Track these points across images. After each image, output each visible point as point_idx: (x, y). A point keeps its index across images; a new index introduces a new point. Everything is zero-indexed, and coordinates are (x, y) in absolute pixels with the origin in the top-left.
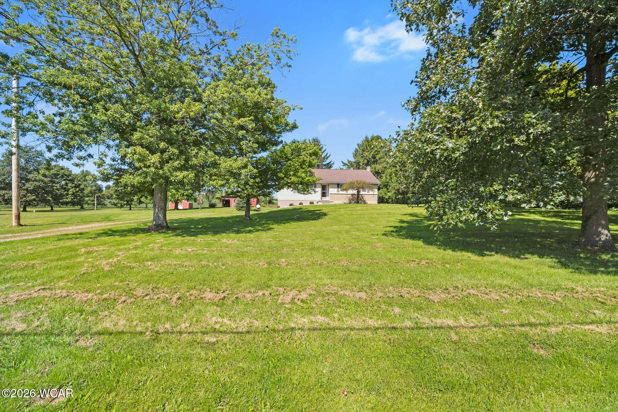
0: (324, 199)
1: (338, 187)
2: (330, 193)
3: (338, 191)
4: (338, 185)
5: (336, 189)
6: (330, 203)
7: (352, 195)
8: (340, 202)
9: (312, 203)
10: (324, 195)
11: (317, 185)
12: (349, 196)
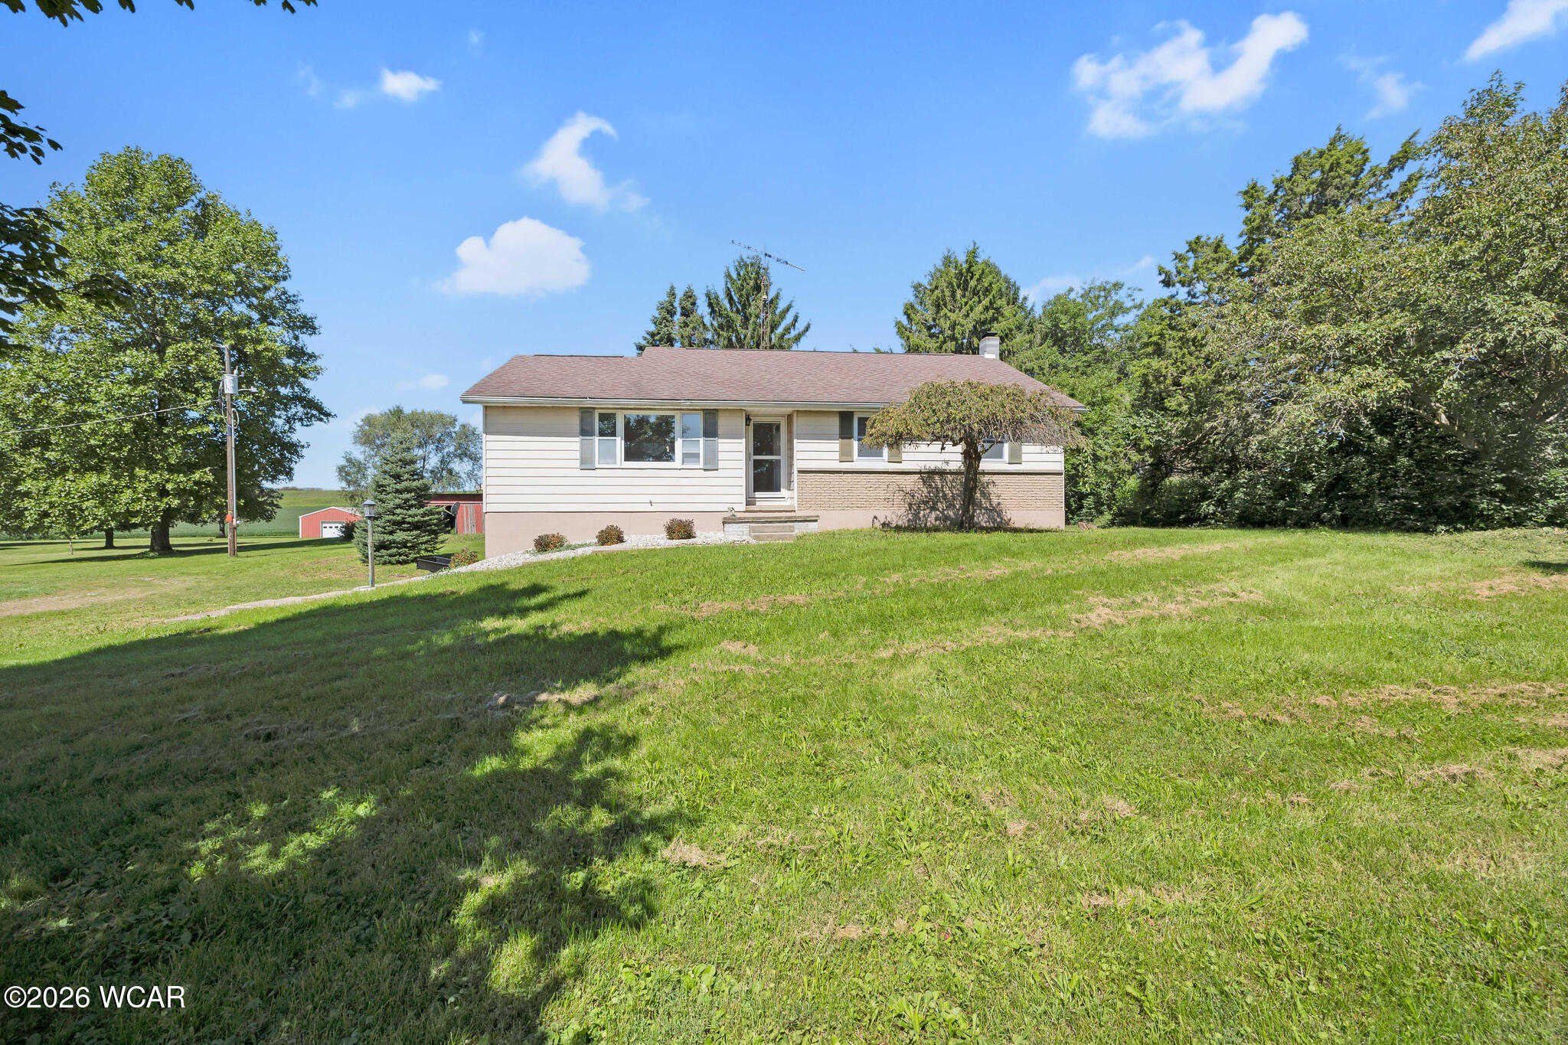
0: (766, 501)
1: (845, 434)
2: (798, 465)
3: (845, 456)
4: (846, 417)
5: (835, 445)
6: (799, 529)
7: (927, 476)
8: (859, 519)
9: (681, 530)
10: (765, 478)
11: (723, 422)
12: (911, 483)
